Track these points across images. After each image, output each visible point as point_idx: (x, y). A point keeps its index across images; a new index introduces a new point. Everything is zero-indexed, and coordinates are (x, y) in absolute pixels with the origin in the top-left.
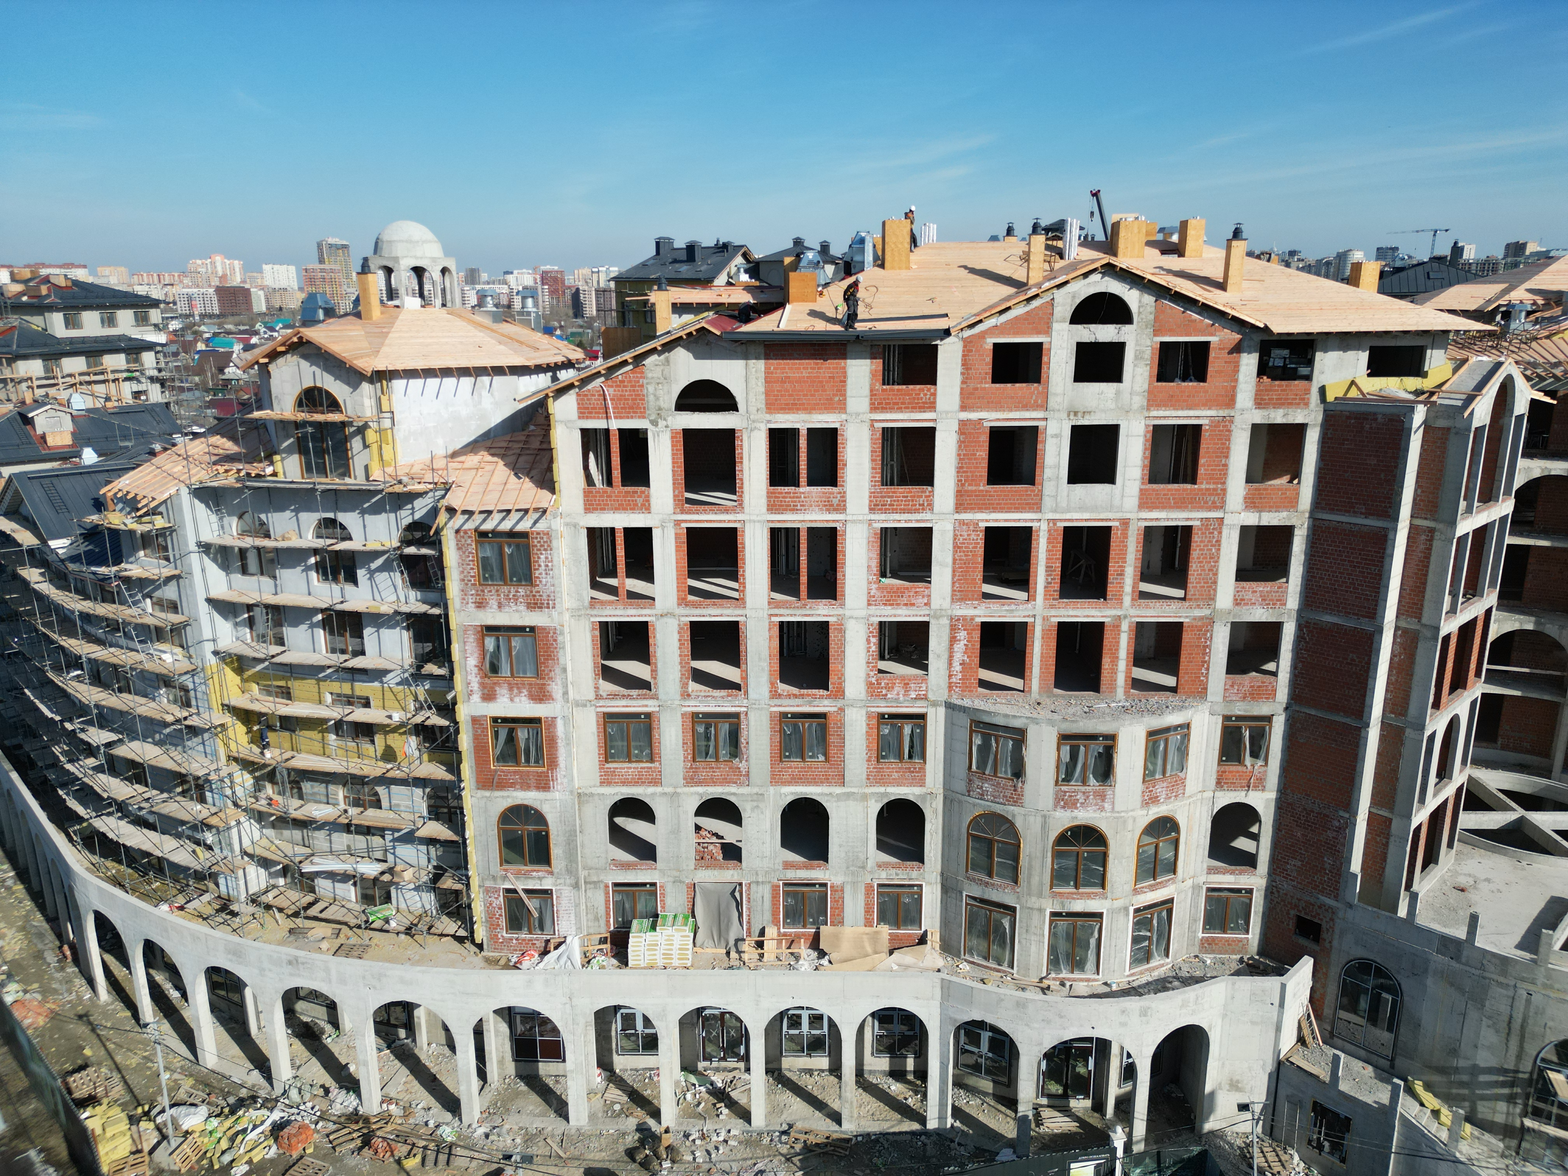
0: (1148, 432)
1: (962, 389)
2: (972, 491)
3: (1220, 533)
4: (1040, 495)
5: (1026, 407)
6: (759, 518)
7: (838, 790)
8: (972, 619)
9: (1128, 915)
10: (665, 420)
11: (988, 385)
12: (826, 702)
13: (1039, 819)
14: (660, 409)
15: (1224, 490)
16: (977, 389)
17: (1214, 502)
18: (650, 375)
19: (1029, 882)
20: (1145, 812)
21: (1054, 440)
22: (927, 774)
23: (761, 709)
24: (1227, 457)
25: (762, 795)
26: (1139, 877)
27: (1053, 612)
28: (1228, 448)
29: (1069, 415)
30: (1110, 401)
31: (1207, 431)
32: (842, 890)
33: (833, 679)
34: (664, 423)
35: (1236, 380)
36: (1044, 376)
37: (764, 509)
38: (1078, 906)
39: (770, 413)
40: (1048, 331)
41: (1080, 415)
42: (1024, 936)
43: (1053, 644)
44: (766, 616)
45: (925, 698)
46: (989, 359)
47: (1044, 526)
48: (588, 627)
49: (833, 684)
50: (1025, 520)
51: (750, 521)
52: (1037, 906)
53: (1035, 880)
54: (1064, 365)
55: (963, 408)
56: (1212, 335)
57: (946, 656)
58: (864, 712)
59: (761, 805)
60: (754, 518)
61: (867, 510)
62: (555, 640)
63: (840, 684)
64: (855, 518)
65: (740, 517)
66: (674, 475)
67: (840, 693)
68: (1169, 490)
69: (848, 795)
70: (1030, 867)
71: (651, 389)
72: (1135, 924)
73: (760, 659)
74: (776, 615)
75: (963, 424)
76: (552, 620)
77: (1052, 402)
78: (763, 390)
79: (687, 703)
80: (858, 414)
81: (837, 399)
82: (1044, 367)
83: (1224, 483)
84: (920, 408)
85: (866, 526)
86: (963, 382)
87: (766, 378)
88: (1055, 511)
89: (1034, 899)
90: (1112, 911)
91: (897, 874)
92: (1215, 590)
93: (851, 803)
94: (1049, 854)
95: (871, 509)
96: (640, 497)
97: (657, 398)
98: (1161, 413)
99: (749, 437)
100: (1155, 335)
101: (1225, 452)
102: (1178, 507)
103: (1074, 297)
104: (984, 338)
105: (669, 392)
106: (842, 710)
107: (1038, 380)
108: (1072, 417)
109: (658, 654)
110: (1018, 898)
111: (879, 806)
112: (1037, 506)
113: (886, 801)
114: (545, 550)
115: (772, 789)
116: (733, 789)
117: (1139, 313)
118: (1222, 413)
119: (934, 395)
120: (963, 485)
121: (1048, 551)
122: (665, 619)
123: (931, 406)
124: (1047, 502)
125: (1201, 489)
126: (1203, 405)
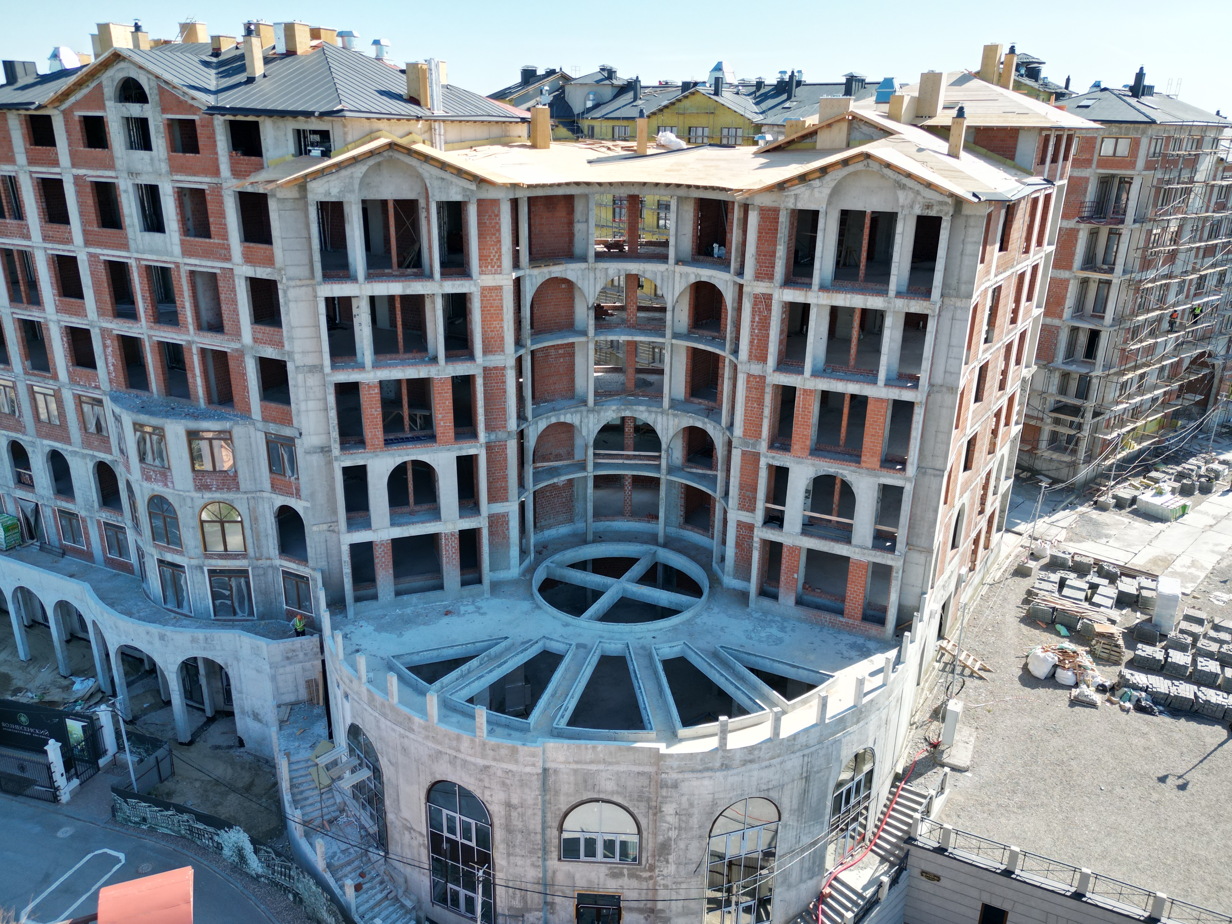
0: (174, 192)
1: (70, 151)
2: (91, 230)
3: (234, 281)
4: (127, 238)
5: (105, 168)
7: (70, 448)
8: (112, 330)
9: (204, 574)
11: (83, 149)
12: (53, 382)
13: (139, 488)
15: (229, 246)
16: (77, 151)
17: (225, 255)
21: (127, 195)
22: (111, 446)
23: (22, 381)
24: (225, 218)
25: (34, 443)
27: (153, 333)
28: (224, 210)
29: (129, 175)
30: (149, 166)
31: (209, 195)
32: (86, 521)
33: (51, 365)
35: (217, 153)
36: (109, 143)
38: (171, 557)
40: (103, 107)
41: (136, 175)
42: (150, 574)
44: (10, 313)
45: (100, 388)
47: (134, 263)
49: (52, 368)
50: (124, 257)
52: (150, 552)
53: (146, 535)
54: (118, 135)
55: (73, 165)
58: (71, 392)
59: (36, 450)
63: (55, 369)
64: (37, 245)
67: (57, 377)
68: (197, 242)
69: (76, 453)
70: (143, 522)
72: (211, 581)
73: (14, 345)
75: (75, 178)
77: (118, 164)
80: (22, 167)
81: (10, 154)
82: (108, 136)
83: (227, 240)
84: (52, 164)
85: (43, 252)
86: (69, 146)
88: (138, 252)
89: (148, 547)
90: (191, 567)
91: (110, 517)
92: (240, 328)
93: (78, 459)
94: (148, 515)
95: (43, 240)
98: (179, 178)
100: (163, 113)
101: (222, 214)
102: (205, 257)
103: (112, 80)
104: (73, 111)
106: (61, 389)
108: (132, 177)
110: (143, 544)
111: (93, 464)
112: (127, 247)
113: (96, 461)
115: (39, 440)
116: (20, 436)
117: (151, 95)
118: (214, 180)
119: (57, 154)
120: (85, 225)
121: (140, 283)
123: (58, 163)
124: (132, 244)
125: (215, 243)
126: (202, 173)
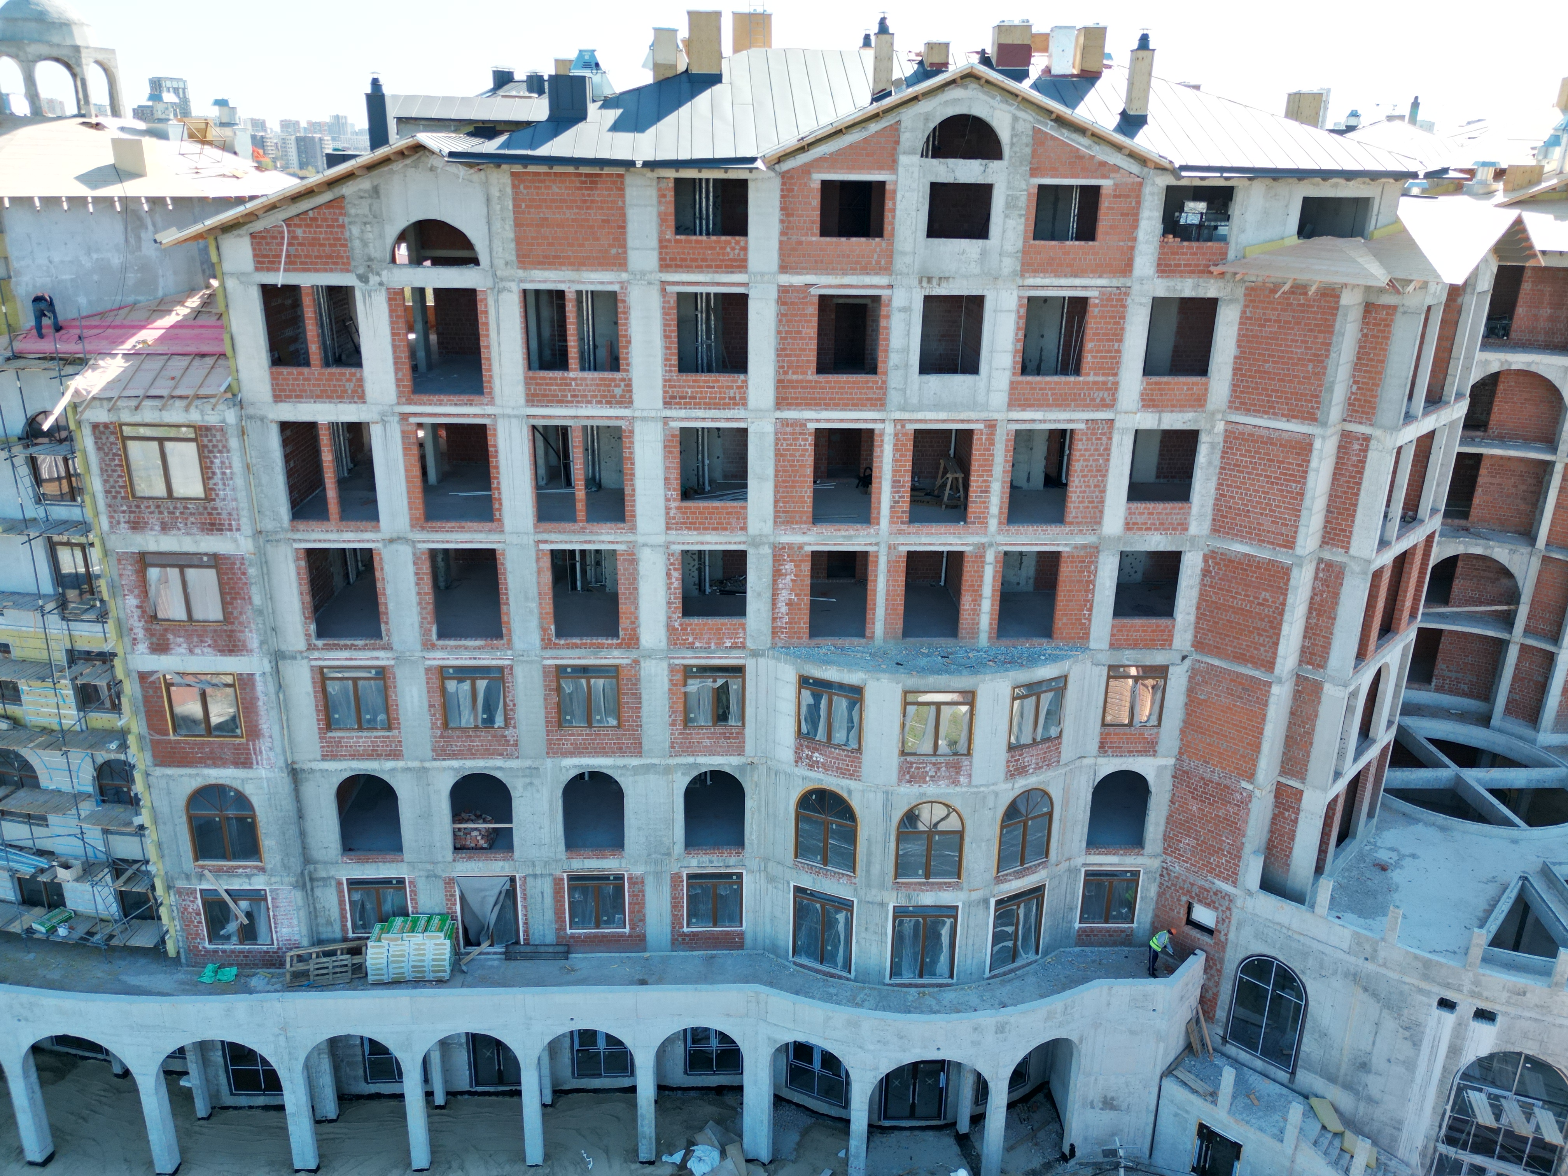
0: (1021, 306)
1: (781, 242)
2: (797, 381)
3: (1110, 438)
4: (884, 387)
5: (865, 270)
6: (516, 412)
7: (635, 762)
8: (801, 547)
9: (988, 908)
10: (378, 274)
11: (816, 238)
12: (616, 653)
13: (880, 796)
14: (370, 259)
15: (1116, 384)
16: (800, 243)
17: (1103, 400)
18: (353, 211)
19: (868, 871)
20: (1009, 785)
21: (902, 315)
22: (747, 739)
23: (532, 662)
24: (1121, 341)
25: (537, 769)
26: (1002, 862)
27: (901, 540)
28: (1123, 329)
29: (920, 282)
30: (973, 264)
31: (1096, 305)
32: (643, 882)
33: (624, 623)
34: (377, 279)
35: (1135, 239)
36: (887, 228)
37: (522, 400)
38: (928, 899)
39: (524, 269)
40: (892, 165)
41: (935, 281)
42: (863, 935)
43: (902, 578)
44: (532, 542)
45: (743, 647)
46: (816, 202)
47: (889, 429)
48: (291, 556)
49: (624, 629)
50: (865, 421)
51: (504, 416)
52: (878, 899)
53: (876, 869)
54: (914, 214)
55: (784, 268)
56: (1104, 177)
57: (768, 594)
58: (665, 665)
59: (537, 782)
60: (509, 411)
61: (660, 404)
62: (244, 574)
63: (634, 629)
64: (645, 414)
65: (489, 410)
66: (394, 352)
67: (633, 642)
68: (1047, 383)
69: (648, 769)
70: (869, 854)
71: (355, 230)
72: (996, 918)
73: (527, 599)
74: (545, 542)
75: (784, 291)
76: (238, 546)
77: (900, 263)
78: (512, 235)
79: (431, 655)
80: (643, 273)
81: (614, 251)
82: (888, 215)
83: (1116, 375)
84: (727, 267)
85: (660, 425)
86: (782, 233)
87: (516, 219)
88: (903, 409)
89: (874, 891)
90: (969, 905)
91: (711, 862)
92: (1102, 512)
93: (652, 777)
94: (893, 838)
95: (665, 403)
96: (349, 380)
97: (365, 244)
98: (1038, 281)
99: (497, 301)
100: (1032, 175)
101: (1117, 335)
102: (1058, 406)
103: (927, 120)
104: (809, 173)
105: (382, 236)
106: (636, 662)
107: (880, 234)
108: (925, 284)
109: (389, 592)
110: (856, 890)
111: (687, 780)
112: (879, 402)
113: (695, 773)
114: (220, 452)
115: (549, 763)
116: (499, 762)
117: (1012, 144)
118: (1115, 282)
119: (745, 249)
120: (785, 373)
121: (895, 461)
122: (394, 546)
123: (741, 265)
124: (894, 397)
125: (1088, 383)
126: (1093, 271)
